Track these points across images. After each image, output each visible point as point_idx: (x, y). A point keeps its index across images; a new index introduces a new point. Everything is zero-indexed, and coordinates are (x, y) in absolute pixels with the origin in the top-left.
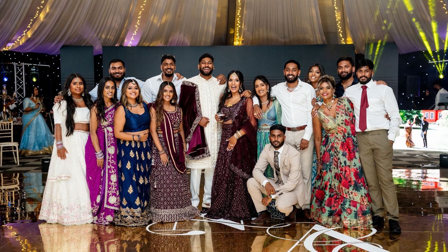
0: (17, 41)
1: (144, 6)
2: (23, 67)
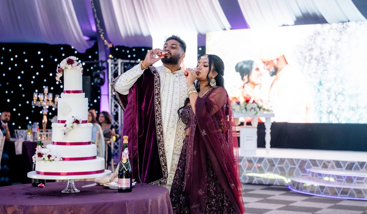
2: (119, 66)
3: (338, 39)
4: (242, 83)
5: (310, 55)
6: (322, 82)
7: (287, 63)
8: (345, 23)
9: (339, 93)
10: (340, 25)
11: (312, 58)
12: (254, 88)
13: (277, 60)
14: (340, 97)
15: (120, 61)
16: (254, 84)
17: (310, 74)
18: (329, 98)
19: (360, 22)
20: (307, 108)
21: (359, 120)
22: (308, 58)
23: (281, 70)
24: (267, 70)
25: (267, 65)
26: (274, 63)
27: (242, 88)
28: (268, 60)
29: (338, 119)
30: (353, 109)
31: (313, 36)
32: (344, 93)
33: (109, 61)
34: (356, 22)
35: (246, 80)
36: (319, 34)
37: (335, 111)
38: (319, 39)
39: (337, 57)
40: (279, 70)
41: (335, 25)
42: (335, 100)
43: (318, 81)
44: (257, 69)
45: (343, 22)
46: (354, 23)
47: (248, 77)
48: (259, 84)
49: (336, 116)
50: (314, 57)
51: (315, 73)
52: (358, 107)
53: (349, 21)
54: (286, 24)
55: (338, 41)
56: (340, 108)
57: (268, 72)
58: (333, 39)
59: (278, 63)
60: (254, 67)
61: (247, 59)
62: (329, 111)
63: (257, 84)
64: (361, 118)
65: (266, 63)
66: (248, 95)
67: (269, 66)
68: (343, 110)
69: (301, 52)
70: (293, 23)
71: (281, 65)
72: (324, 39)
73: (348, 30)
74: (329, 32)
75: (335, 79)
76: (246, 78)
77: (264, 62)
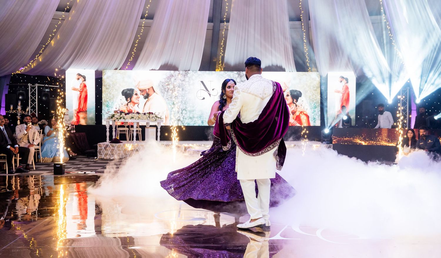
0: (30, 65)
1: (141, 35)
2: (37, 88)
3: (183, 80)
4: (126, 102)
5: (167, 88)
6: (175, 103)
7: (154, 92)
8: (187, 72)
9: (184, 110)
10: (184, 73)
11: (169, 89)
12: (134, 105)
13: (149, 89)
14: (184, 112)
15: (37, 85)
16: (134, 103)
17: (167, 99)
18: (178, 112)
19: (195, 72)
20: (166, 117)
21: (194, 124)
22: (166, 89)
23: (151, 95)
24: (142, 95)
25: (142, 92)
26: (146, 91)
27: (126, 105)
28: (143, 89)
29: (183, 124)
30: (191, 118)
31: (169, 77)
32: (186, 109)
33: (29, 85)
34: (193, 71)
35: (129, 101)
36: (172, 76)
37: (182, 119)
38: (173, 79)
39: (183, 89)
40: (150, 95)
41: (181, 72)
42: (182, 113)
43: (172, 102)
44: (136, 94)
45: (186, 71)
46: (192, 72)
47: (130, 99)
48: (137, 103)
49: (182, 122)
50: (170, 89)
51: (171, 98)
52: (194, 117)
53: (189, 70)
54: (154, 69)
55: (183, 81)
56: (184, 117)
57: (143, 96)
58: (180, 80)
59: (149, 91)
60: (135, 93)
61: (130, 88)
62: (178, 119)
63: (136, 103)
64: (195, 123)
65: (142, 91)
66: (130, 109)
67: (143, 93)
68: (186, 119)
69: (163, 86)
70: (158, 69)
71: (151, 92)
72: (175, 79)
73: (188, 75)
74: (178, 75)
75: (182, 102)
76: (129, 99)
77: (140, 90)
